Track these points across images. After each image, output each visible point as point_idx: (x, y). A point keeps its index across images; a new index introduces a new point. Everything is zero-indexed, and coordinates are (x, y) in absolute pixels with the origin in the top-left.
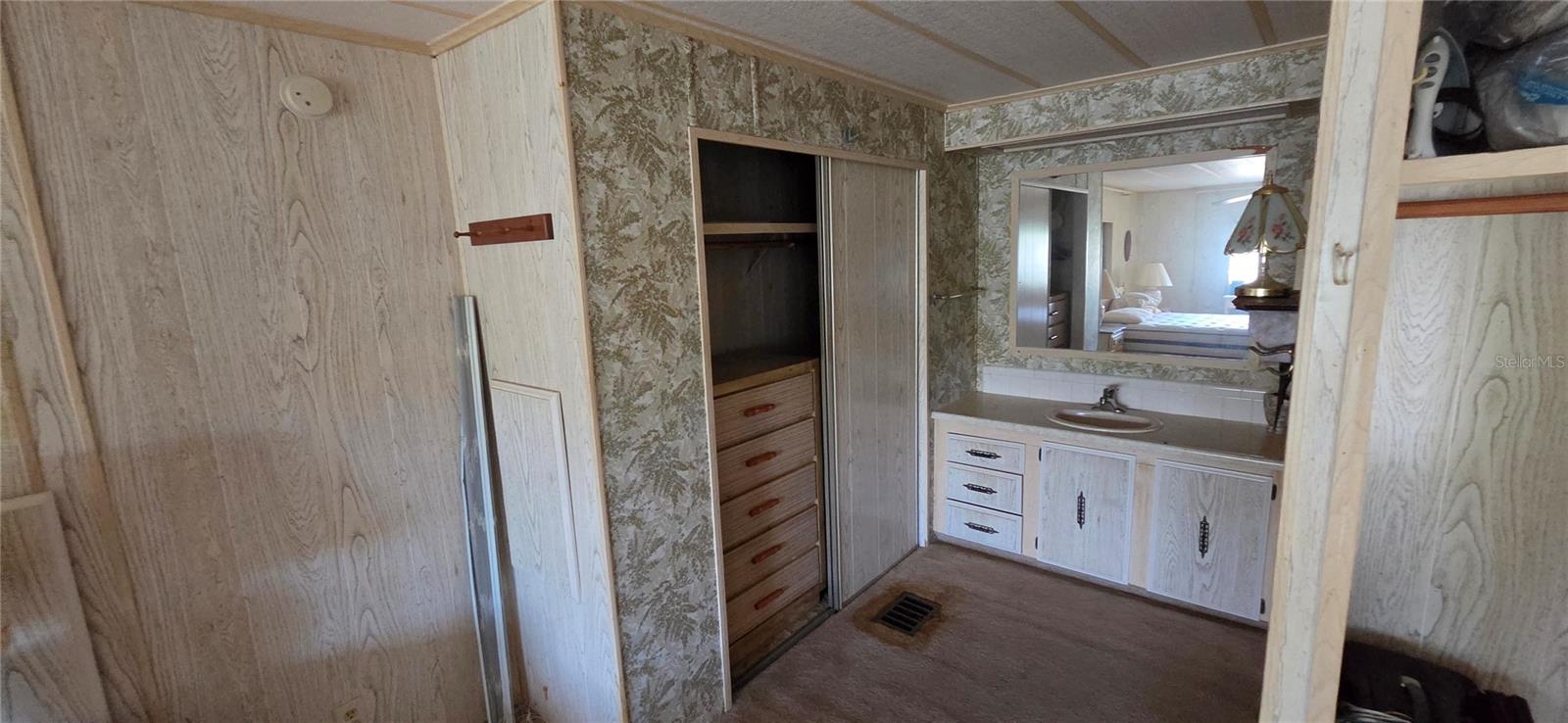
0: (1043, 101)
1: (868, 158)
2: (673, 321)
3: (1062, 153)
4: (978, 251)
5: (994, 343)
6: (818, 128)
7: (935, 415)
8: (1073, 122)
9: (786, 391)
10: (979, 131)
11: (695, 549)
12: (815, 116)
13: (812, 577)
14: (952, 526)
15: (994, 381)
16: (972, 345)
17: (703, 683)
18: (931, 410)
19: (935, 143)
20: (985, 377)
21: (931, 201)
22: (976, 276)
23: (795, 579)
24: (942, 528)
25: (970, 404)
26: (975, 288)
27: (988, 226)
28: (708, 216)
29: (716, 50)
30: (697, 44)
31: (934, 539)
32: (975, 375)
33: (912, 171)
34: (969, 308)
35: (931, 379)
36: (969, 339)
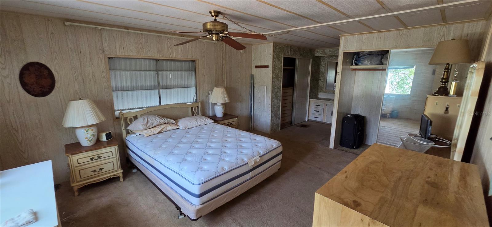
0: (331, 50)
1: (303, 58)
2: (279, 79)
3: (335, 57)
4: (320, 73)
5: (321, 88)
6: (297, 54)
7: (310, 99)
8: (335, 53)
9: (289, 91)
10: (321, 53)
11: (278, 107)
12: (297, 53)
13: (290, 120)
14: (312, 118)
15: (321, 95)
16: (318, 89)
17: (277, 125)
18: (309, 98)
19: (314, 55)
20: (320, 95)
21: (312, 64)
22: (319, 77)
23: (288, 120)
24: (310, 118)
25: (316, 98)
26: (319, 79)
27: (322, 69)
28: (284, 66)
29: (286, 46)
30: (285, 45)
31: (308, 119)
32: (318, 94)
33: (310, 59)
34: (318, 83)
35: (310, 93)
36: (317, 88)
